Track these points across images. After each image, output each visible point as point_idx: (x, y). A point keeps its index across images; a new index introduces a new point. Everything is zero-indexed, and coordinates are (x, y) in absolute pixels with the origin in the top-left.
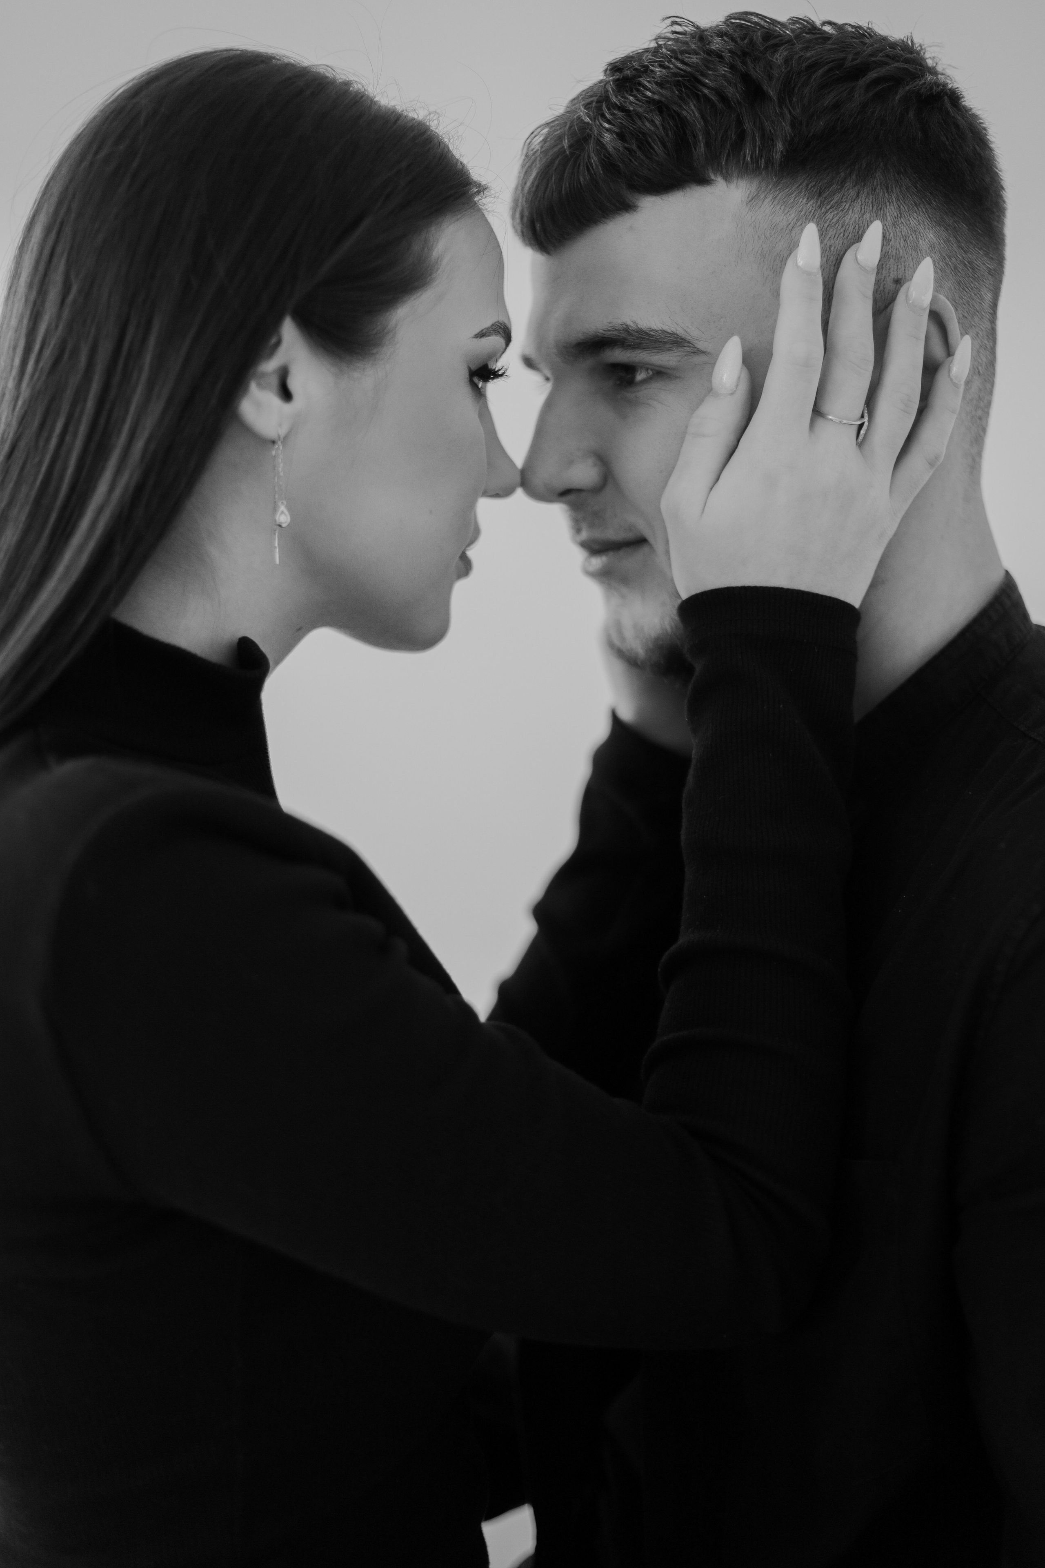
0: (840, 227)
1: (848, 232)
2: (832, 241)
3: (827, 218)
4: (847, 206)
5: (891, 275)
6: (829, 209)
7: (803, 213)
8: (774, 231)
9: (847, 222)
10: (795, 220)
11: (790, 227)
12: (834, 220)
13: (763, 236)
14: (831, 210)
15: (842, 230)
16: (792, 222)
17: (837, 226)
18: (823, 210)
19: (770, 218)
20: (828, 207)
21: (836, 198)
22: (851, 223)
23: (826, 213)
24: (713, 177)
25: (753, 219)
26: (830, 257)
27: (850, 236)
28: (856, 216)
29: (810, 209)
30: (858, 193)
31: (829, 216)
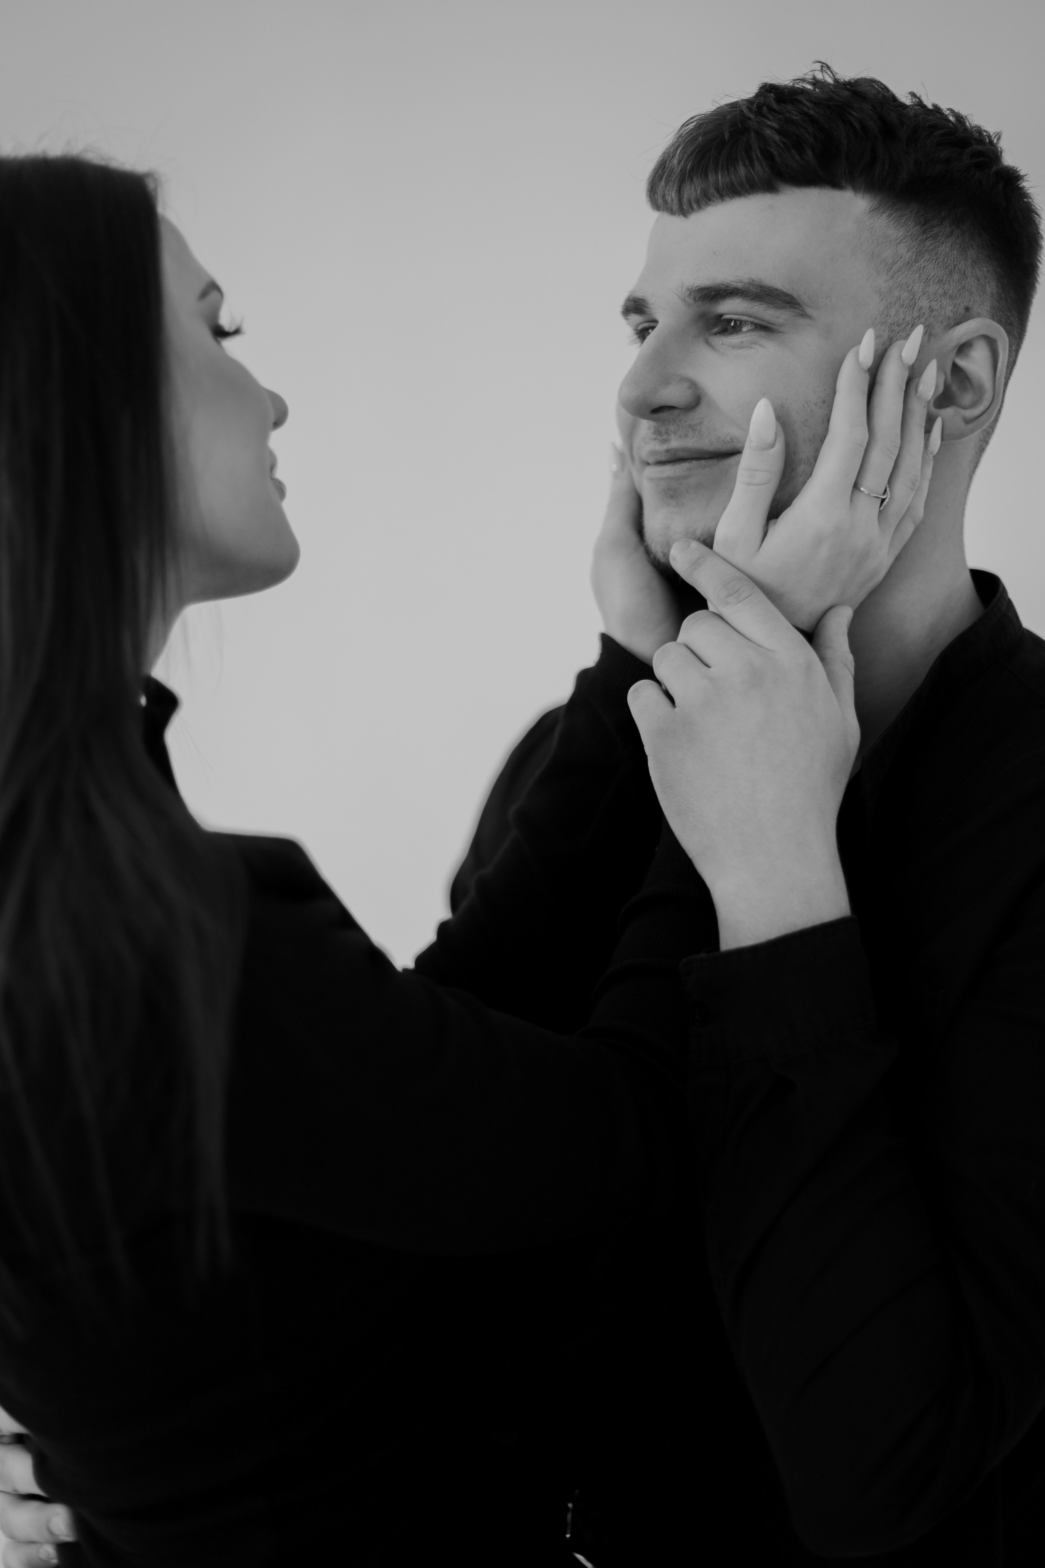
0: (934, 254)
1: (939, 260)
2: (926, 264)
3: (926, 244)
4: (942, 239)
5: (964, 304)
6: (929, 237)
7: (910, 233)
8: (885, 240)
9: (940, 252)
10: (902, 238)
11: (898, 241)
12: (931, 248)
13: (876, 242)
14: (930, 239)
15: (935, 258)
16: (900, 239)
17: (932, 252)
18: (925, 236)
19: (885, 229)
20: (929, 236)
21: (936, 230)
22: (942, 254)
23: (926, 240)
24: (844, 184)
25: (872, 225)
26: (922, 276)
27: (940, 264)
28: (947, 249)
29: (915, 233)
30: (952, 232)
31: (928, 243)
